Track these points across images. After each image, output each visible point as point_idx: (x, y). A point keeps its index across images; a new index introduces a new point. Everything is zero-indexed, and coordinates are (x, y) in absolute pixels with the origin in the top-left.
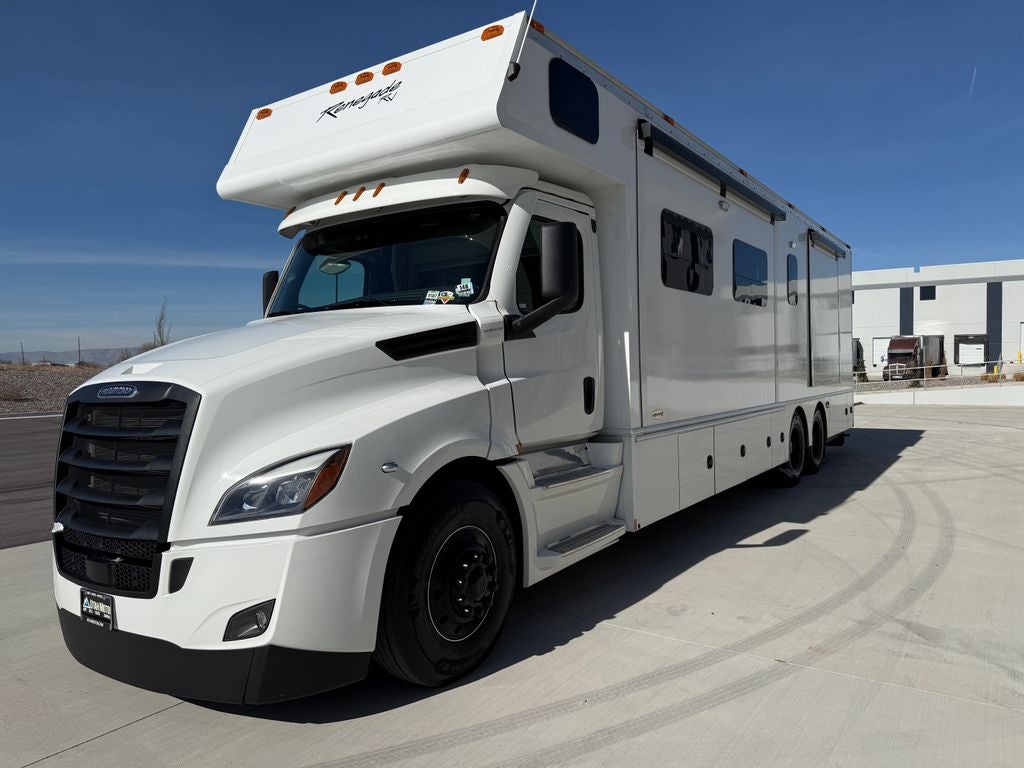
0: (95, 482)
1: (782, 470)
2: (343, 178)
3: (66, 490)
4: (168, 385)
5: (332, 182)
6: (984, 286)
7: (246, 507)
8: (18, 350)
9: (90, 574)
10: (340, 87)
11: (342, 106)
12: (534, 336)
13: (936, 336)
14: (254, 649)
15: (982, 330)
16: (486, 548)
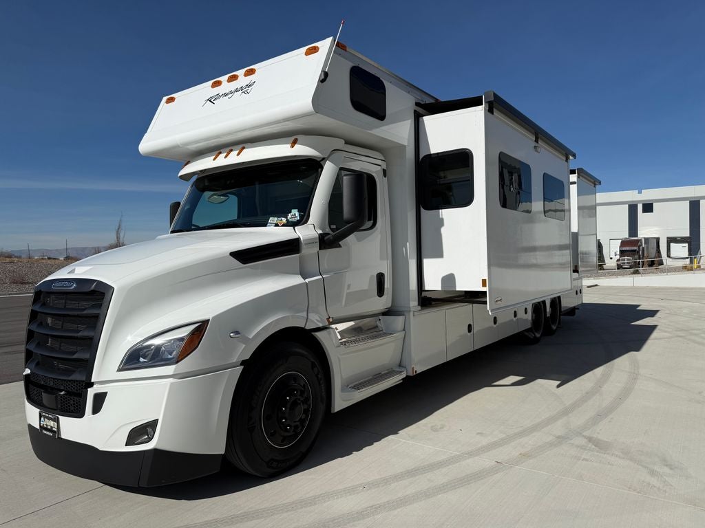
0: (51, 343)
1: (526, 334)
2: (220, 143)
3: (32, 347)
4: (95, 281)
5: (213, 145)
6: (687, 203)
7: (142, 360)
8: (26, 248)
9: (45, 402)
10: (218, 84)
11: (218, 96)
12: (340, 246)
13: (655, 238)
14: (145, 451)
15: (687, 233)
16: (304, 386)
